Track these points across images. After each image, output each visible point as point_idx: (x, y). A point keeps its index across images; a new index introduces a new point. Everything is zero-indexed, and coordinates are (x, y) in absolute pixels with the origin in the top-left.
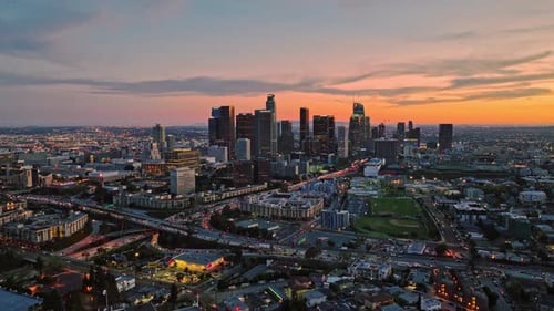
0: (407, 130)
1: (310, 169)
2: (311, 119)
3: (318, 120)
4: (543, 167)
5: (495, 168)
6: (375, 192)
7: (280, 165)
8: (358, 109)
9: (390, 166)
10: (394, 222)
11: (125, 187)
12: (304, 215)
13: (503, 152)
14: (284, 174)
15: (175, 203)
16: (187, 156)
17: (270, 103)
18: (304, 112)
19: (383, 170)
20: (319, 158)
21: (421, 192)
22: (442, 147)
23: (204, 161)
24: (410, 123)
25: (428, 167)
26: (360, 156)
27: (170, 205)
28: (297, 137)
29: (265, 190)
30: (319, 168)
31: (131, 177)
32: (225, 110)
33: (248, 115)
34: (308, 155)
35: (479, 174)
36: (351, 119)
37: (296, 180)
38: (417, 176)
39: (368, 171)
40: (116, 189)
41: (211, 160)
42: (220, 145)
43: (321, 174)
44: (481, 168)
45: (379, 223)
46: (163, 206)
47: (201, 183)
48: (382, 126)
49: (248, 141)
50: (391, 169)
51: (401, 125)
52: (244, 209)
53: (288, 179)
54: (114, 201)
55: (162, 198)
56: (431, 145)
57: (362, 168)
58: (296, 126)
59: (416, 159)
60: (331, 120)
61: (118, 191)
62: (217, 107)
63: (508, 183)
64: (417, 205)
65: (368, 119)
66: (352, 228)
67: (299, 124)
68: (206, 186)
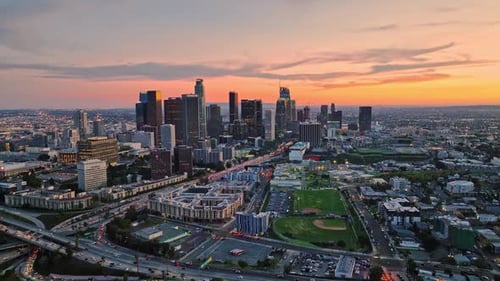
0: (329, 112)
1: (236, 153)
2: (240, 102)
3: (245, 103)
4: (458, 149)
5: (414, 151)
6: (298, 183)
7: (204, 152)
8: (284, 92)
9: (314, 150)
10: (317, 223)
11: (24, 183)
12: (218, 217)
13: (417, 133)
14: (208, 161)
15: (76, 203)
16: (101, 145)
17: (199, 87)
18: (232, 96)
19: (308, 154)
20: (246, 141)
21: (345, 181)
22: (362, 129)
23: (128, 148)
24: (333, 105)
25: (351, 151)
26: (287, 138)
27: (69, 206)
28: (227, 120)
29: (184, 181)
30: (245, 152)
31: (41, 168)
32: (152, 94)
33: (178, 99)
34: (237, 137)
35: (400, 157)
36: (278, 103)
37: (219, 167)
38: (341, 160)
39: (293, 155)
40: (12, 185)
41: (136, 146)
42: (146, 130)
43: (247, 159)
44: (401, 150)
45: (301, 226)
46: (61, 206)
47: (115, 176)
48: (307, 109)
49: (173, 127)
51: (324, 108)
52: (153, 208)
53: (212, 166)
54: (7, 201)
55: (61, 197)
56: (352, 127)
57: (287, 151)
58: (225, 109)
59: (339, 143)
60: (259, 104)
61: (14, 189)
62: (145, 91)
63: (427, 166)
64: (342, 199)
65: (294, 102)
66: (271, 233)
67: (228, 107)
68: (118, 179)
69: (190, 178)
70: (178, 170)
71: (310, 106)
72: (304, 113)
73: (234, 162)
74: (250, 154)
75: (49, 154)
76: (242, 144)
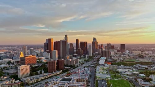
2: (80, 42)
3: (81, 43)
7: (68, 61)
8: (95, 39)
18: (77, 40)
19: (106, 62)
20: (82, 56)
23: (41, 59)
28: (75, 48)
32: (50, 40)
34: (79, 54)
39: (101, 62)
41: (44, 58)
42: (47, 52)
43: (83, 63)
49: (57, 51)
50: (109, 61)
60: (86, 43)
62: (48, 39)
67: (76, 44)
68: (34, 73)
69: (63, 72)
70: (58, 69)
71: (103, 44)
72: (101, 46)
73: (79, 65)
74: (84, 61)
75: (11, 61)
76: (81, 57)
